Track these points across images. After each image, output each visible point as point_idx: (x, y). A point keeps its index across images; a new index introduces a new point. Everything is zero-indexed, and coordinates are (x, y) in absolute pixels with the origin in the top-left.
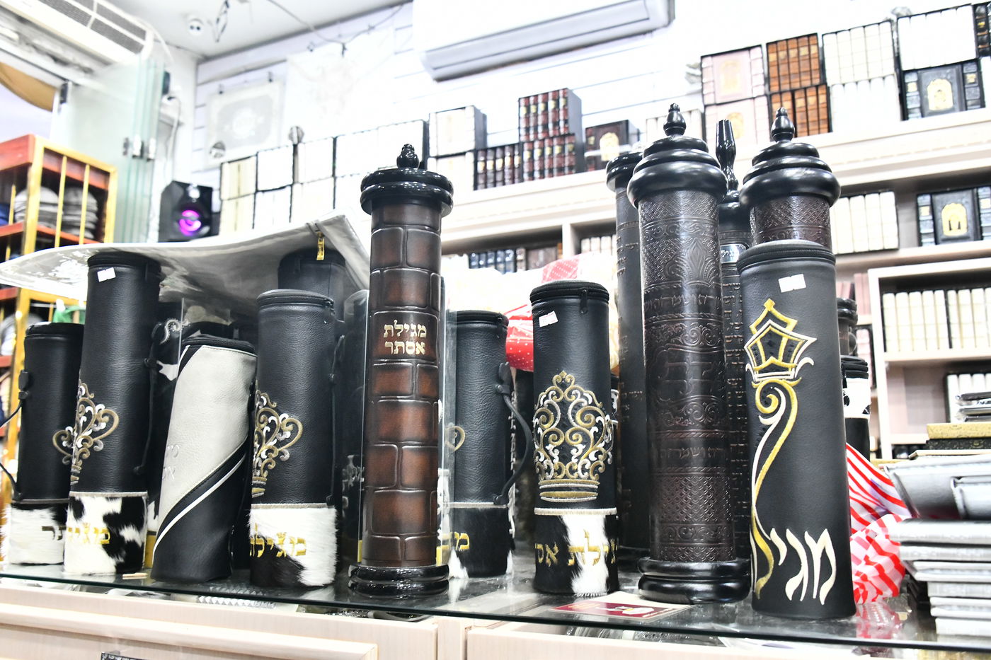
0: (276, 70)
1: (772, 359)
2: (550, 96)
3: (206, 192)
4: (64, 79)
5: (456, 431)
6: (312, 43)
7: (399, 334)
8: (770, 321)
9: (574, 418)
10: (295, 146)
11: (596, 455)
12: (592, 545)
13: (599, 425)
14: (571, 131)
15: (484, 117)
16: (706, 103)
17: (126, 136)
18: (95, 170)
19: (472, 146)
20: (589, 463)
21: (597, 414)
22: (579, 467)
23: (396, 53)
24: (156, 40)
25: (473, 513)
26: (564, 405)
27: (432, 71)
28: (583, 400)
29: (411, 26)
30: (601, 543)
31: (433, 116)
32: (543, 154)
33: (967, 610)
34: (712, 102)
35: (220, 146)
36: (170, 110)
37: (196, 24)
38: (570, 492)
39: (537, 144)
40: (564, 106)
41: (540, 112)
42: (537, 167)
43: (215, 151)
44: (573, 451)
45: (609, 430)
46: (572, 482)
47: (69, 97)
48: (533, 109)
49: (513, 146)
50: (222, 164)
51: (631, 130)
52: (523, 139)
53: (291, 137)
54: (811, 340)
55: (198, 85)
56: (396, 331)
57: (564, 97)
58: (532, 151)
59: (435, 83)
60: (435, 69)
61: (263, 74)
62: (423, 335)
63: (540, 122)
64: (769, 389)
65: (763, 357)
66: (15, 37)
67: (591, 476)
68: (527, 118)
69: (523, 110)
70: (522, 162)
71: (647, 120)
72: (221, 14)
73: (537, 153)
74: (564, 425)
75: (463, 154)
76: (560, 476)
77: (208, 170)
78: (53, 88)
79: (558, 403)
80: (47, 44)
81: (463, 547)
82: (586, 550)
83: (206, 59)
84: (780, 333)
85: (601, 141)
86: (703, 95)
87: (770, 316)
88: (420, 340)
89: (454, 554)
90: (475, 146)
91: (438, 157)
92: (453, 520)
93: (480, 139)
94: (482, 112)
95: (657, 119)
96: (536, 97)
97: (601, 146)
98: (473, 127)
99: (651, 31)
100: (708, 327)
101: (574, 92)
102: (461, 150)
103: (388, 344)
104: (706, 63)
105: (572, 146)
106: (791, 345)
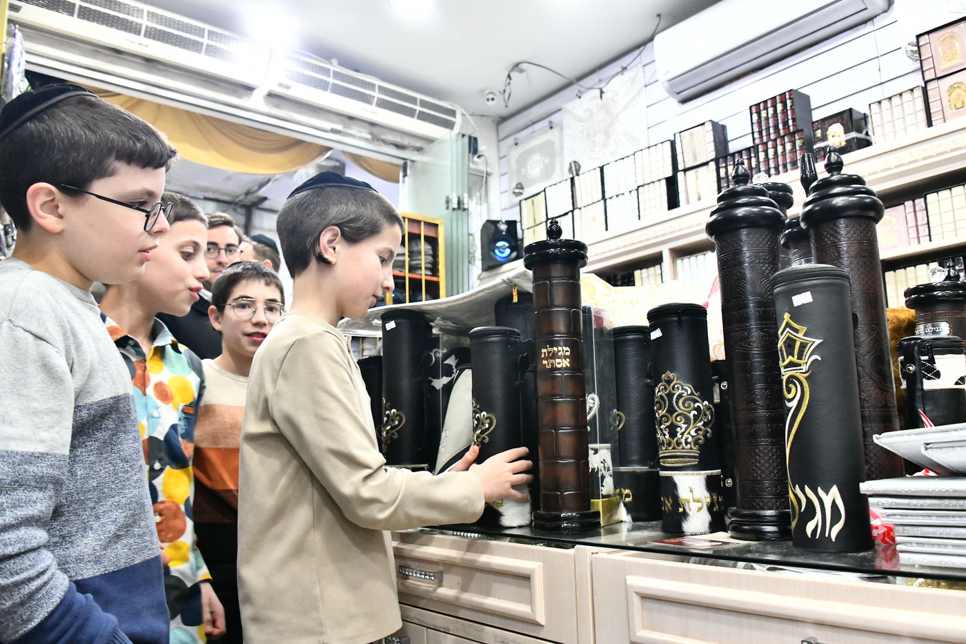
0: (554, 118)
1: (790, 357)
2: (778, 98)
3: (512, 224)
4: (404, 159)
5: (618, 415)
6: (579, 91)
7: (551, 355)
8: (788, 329)
9: (677, 405)
10: (572, 179)
11: (696, 432)
12: (696, 497)
13: (698, 409)
14: (800, 128)
15: (724, 127)
16: (926, 79)
17: (447, 195)
18: (428, 224)
19: (713, 155)
20: (691, 437)
21: (695, 401)
22: (683, 441)
23: (646, 86)
24: (463, 115)
25: (633, 474)
26: (670, 395)
27: (676, 95)
28: (683, 391)
29: (654, 61)
30: (704, 496)
31: (677, 135)
32: (776, 153)
34: (933, 77)
35: (520, 186)
36: (479, 165)
37: (490, 96)
38: (677, 459)
39: (770, 145)
40: (791, 106)
41: (770, 116)
42: (772, 165)
43: (517, 191)
44: (679, 429)
45: (708, 413)
46: (678, 452)
47: (408, 172)
48: (763, 114)
49: (748, 150)
50: (520, 201)
51: (855, 117)
52: (757, 141)
53: (570, 170)
54: (818, 341)
55: (499, 141)
56: (549, 352)
57: (790, 98)
58: (766, 152)
59: (680, 104)
60: (678, 93)
61: (545, 123)
62: (568, 354)
63: (771, 125)
64: (790, 380)
65: (786, 357)
66: (369, 137)
67: (693, 447)
68: (759, 122)
69: (755, 117)
70: (758, 162)
71: (870, 105)
72: (506, 86)
73: (771, 152)
74: (671, 410)
75: (706, 164)
76: (671, 448)
77: (512, 207)
78: (397, 166)
79: (666, 395)
80: (390, 137)
81: (627, 499)
82: (691, 500)
83: (503, 119)
84: (795, 338)
85: (828, 133)
86: (923, 72)
87: (788, 325)
88: (565, 357)
89: (622, 505)
90: (716, 155)
91: (685, 170)
92: (619, 480)
93: (720, 148)
94: (721, 123)
95: (880, 102)
96: (765, 102)
97: (828, 137)
98: (712, 139)
99: (871, 19)
100: (764, 332)
101: (800, 91)
102: (704, 161)
103: (545, 362)
104: (923, 40)
105: (802, 141)
106: (803, 346)
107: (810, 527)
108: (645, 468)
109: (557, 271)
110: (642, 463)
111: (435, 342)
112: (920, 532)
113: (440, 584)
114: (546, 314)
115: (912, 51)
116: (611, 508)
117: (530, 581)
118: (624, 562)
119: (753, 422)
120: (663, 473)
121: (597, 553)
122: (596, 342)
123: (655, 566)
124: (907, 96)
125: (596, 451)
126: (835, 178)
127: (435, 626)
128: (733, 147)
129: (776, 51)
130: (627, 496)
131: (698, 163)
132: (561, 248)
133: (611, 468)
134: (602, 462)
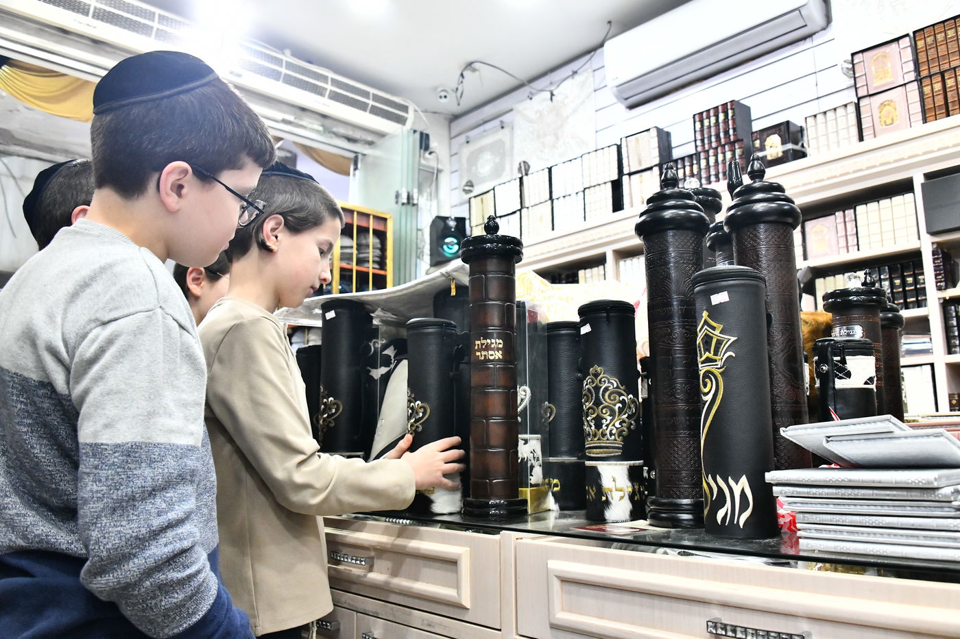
0: (505, 118)
1: (707, 353)
2: (720, 108)
3: (461, 221)
4: (355, 152)
5: (549, 407)
6: (531, 93)
7: (484, 347)
8: (706, 327)
10: (521, 179)
11: (620, 424)
12: (619, 486)
13: (623, 402)
14: (740, 138)
15: (668, 134)
16: (860, 95)
17: (396, 190)
18: (377, 218)
19: (657, 161)
20: (615, 429)
21: (621, 395)
22: (608, 432)
23: (595, 91)
24: (416, 111)
25: (562, 465)
26: (597, 388)
27: (624, 101)
28: (609, 385)
29: (603, 67)
30: (626, 485)
31: (624, 140)
32: (716, 161)
33: (821, 533)
34: (866, 94)
35: (470, 184)
36: (429, 161)
37: (443, 94)
38: (602, 450)
39: (711, 152)
40: (732, 116)
41: (712, 124)
42: (713, 172)
43: (467, 188)
44: (604, 421)
45: (632, 406)
46: (603, 443)
47: (359, 165)
48: (706, 123)
49: (691, 157)
50: (470, 199)
51: (792, 129)
52: (699, 149)
53: (520, 170)
54: (733, 339)
55: (451, 138)
56: (482, 344)
57: (732, 109)
58: (707, 159)
59: (628, 110)
60: (626, 99)
61: (496, 123)
62: (501, 346)
63: (713, 133)
64: (708, 374)
65: (703, 353)
66: (321, 128)
67: (617, 438)
68: (702, 131)
69: (698, 125)
70: (700, 169)
71: (806, 118)
72: (459, 84)
73: (712, 160)
74: (598, 403)
75: (650, 169)
76: (596, 439)
77: (462, 204)
78: (348, 159)
79: (593, 388)
80: (341, 130)
81: (556, 489)
82: (614, 489)
83: (455, 117)
84: (712, 335)
85: (766, 143)
86: (856, 89)
87: (706, 323)
88: (498, 349)
89: (550, 494)
90: (660, 161)
91: (630, 174)
92: (548, 470)
93: (664, 154)
94: (666, 130)
95: (815, 116)
96: (708, 111)
97: (766, 147)
98: (657, 145)
99: (810, 36)
100: (686, 329)
101: (741, 102)
102: (649, 166)
103: (478, 354)
104: (857, 59)
105: (741, 150)
106: (719, 343)
107: (720, 514)
108: (573, 459)
109: (492, 265)
110: (570, 453)
111: (374, 333)
112: (818, 519)
113: (371, 569)
114: (481, 307)
115: (847, 68)
116: (540, 497)
117: (457, 566)
118: (546, 547)
119: (674, 414)
120: (588, 463)
121: (522, 539)
122: (529, 337)
123: (574, 550)
124: (840, 111)
125: (526, 442)
126: (757, 184)
127: (364, 610)
128: (676, 154)
129: (721, 62)
130: (556, 485)
131: (643, 168)
132: (498, 244)
133: (541, 459)
134: (531, 452)
